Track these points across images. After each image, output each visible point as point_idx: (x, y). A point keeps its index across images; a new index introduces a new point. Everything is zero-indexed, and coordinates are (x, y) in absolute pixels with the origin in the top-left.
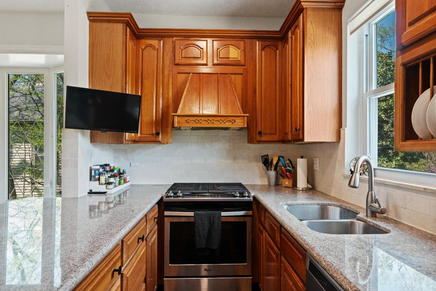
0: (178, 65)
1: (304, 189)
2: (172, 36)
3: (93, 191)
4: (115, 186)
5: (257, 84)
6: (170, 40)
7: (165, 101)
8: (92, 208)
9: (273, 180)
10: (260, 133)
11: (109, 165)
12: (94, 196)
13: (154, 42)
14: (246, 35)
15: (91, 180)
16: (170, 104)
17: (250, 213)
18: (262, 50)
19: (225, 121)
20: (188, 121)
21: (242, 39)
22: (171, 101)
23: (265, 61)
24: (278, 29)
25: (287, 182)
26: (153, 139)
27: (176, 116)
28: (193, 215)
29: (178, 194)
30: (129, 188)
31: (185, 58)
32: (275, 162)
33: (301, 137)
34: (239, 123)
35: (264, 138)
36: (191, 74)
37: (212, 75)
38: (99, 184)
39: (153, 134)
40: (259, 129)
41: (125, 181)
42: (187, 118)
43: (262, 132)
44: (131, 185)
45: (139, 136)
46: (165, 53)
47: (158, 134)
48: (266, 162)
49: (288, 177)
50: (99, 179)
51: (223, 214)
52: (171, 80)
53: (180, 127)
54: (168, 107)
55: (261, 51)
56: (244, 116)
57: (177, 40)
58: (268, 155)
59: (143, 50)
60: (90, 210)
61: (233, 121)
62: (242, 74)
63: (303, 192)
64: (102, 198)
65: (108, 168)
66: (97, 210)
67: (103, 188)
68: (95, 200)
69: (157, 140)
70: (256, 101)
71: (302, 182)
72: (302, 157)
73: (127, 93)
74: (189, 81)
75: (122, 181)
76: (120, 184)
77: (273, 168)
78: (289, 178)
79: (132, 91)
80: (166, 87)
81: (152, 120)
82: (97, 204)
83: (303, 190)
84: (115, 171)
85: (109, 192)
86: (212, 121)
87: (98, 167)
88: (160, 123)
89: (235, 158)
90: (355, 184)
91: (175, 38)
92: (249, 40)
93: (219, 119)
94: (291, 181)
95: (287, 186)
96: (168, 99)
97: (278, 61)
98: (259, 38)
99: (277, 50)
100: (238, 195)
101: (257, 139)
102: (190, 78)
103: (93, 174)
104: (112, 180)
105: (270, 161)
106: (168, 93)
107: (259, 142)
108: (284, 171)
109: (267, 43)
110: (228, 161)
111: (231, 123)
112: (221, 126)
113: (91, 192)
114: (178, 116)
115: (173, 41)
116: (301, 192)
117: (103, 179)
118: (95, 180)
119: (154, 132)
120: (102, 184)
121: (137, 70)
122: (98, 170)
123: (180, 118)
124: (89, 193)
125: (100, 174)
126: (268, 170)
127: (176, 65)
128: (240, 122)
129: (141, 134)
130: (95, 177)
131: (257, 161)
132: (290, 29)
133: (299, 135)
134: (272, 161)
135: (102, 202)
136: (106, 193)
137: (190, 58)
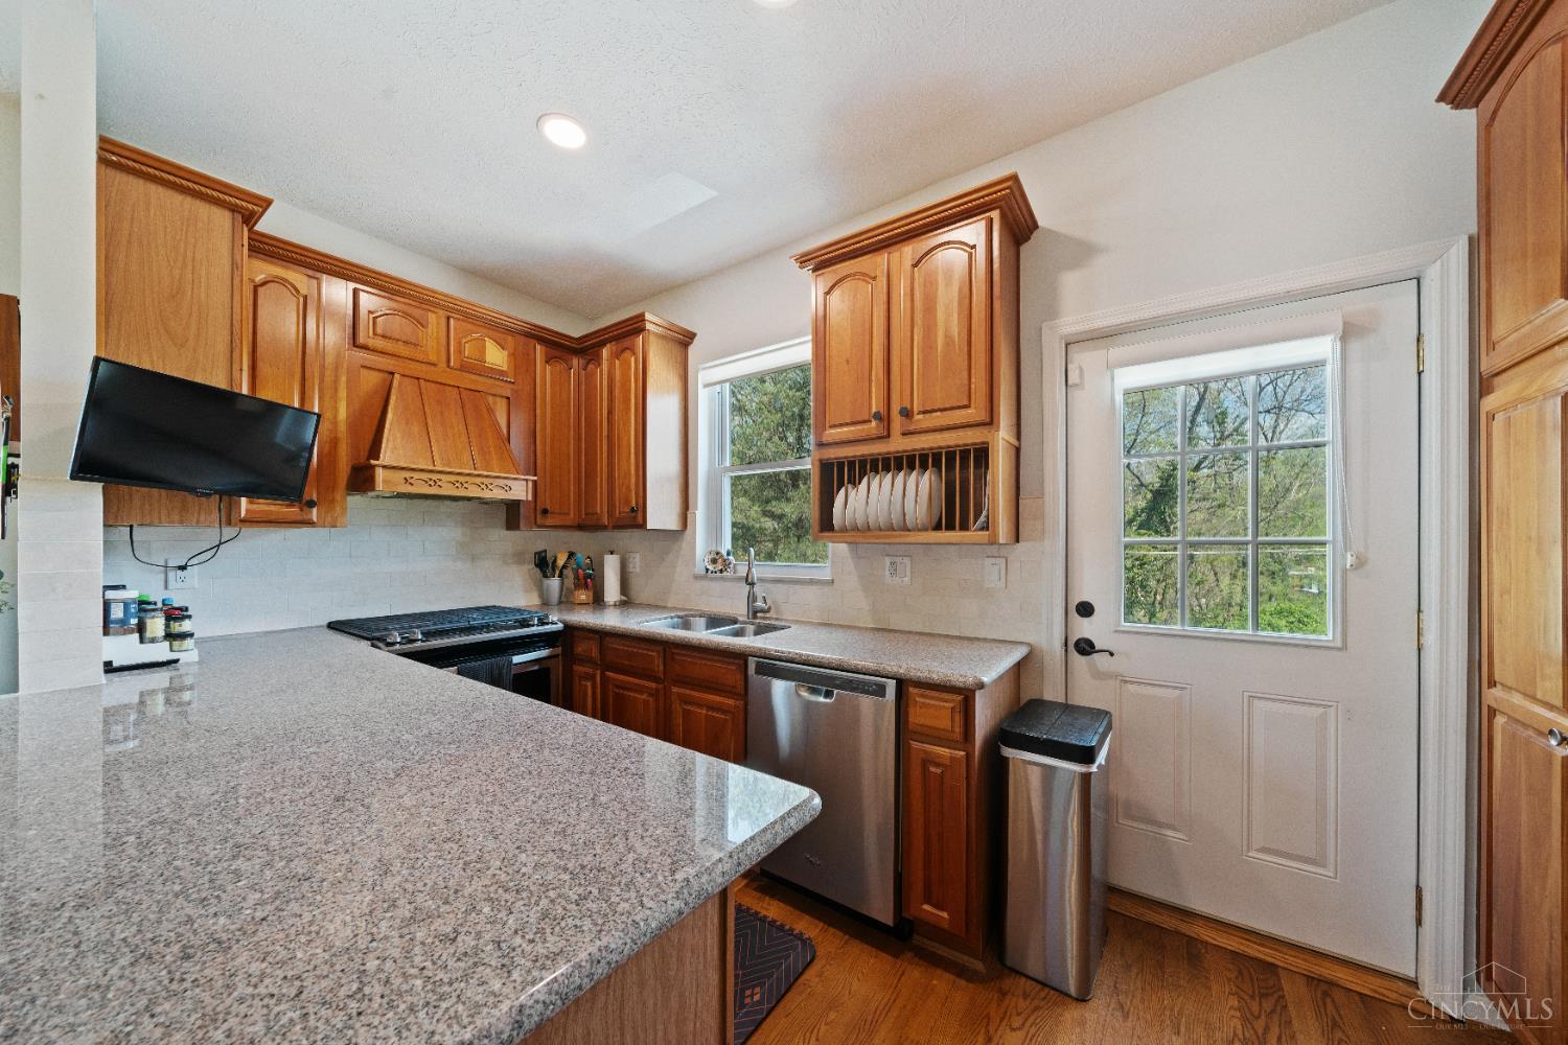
0: (364, 348)
1: (618, 603)
2: (348, 278)
3: (117, 663)
5: (538, 421)
6: (341, 283)
7: (328, 426)
9: (554, 596)
10: (544, 513)
12: (121, 679)
13: (295, 277)
14: (519, 327)
15: (106, 632)
16: (340, 435)
17: (559, 650)
18: (547, 361)
19: (493, 487)
20: (412, 481)
21: (510, 333)
22: (342, 428)
23: (551, 386)
24: (576, 335)
25: (583, 596)
26: (294, 516)
27: (380, 466)
31: (385, 337)
32: (561, 562)
33: (640, 522)
35: (549, 522)
36: (396, 375)
37: (446, 388)
38: (142, 641)
40: (542, 503)
42: (408, 475)
43: (549, 511)
47: (311, 504)
48: (543, 564)
50: (141, 629)
51: (517, 659)
52: (343, 379)
54: (335, 442)
55: (546, 363)
56: (527, 480)
58: (546, 552)
59: (256, 286)
61: (505, 488)
62: (508, 398)
63: (615, 608)
64: (160, 678)
67: (161, 651)
69: (305, 518)
70: (535, 452)
71: (612, 592)
72: (612, 553)
74: (394, 392)
77: (557, 572)
78: (588, 588)
80: (327, 394)
82: (136, 699)
83: (615, 605)
85: (183, 657)
86: (465, 485)
88: (315, 476)
89: (474, 559)
91: (357, 285)
92: (523, 338)
93: (478, 481)
94: (591, 594)
95: (583, 603)
96: (335, 423)
97: (572, 388)
98: (541, 340)
99: (570, 369)
100: (536, 623)
102: (396, 384)
103: (116, 614)
105: (550, 562)
106: (336, 409)
107: (540, 527)
108: (580, 577)
109: (557, 354)
110: (459, 565)
111: (503, 491)
112: (482, 495)
114: (384, 467)
115: (351, 290)
116: (611, 609)
117: (156, 626)
118: (125, 632)
120: (153, 640)
123: (390, 474)
126: (545, 576)
127: (358, 347)
128: (519, 491)
130: (122, 623)
131: (523, 562)
132: (603, 344)
133: (635, 518)
134: (555, 561)
135: (153, 692)
136: (176, 661)
137: (398, 340)
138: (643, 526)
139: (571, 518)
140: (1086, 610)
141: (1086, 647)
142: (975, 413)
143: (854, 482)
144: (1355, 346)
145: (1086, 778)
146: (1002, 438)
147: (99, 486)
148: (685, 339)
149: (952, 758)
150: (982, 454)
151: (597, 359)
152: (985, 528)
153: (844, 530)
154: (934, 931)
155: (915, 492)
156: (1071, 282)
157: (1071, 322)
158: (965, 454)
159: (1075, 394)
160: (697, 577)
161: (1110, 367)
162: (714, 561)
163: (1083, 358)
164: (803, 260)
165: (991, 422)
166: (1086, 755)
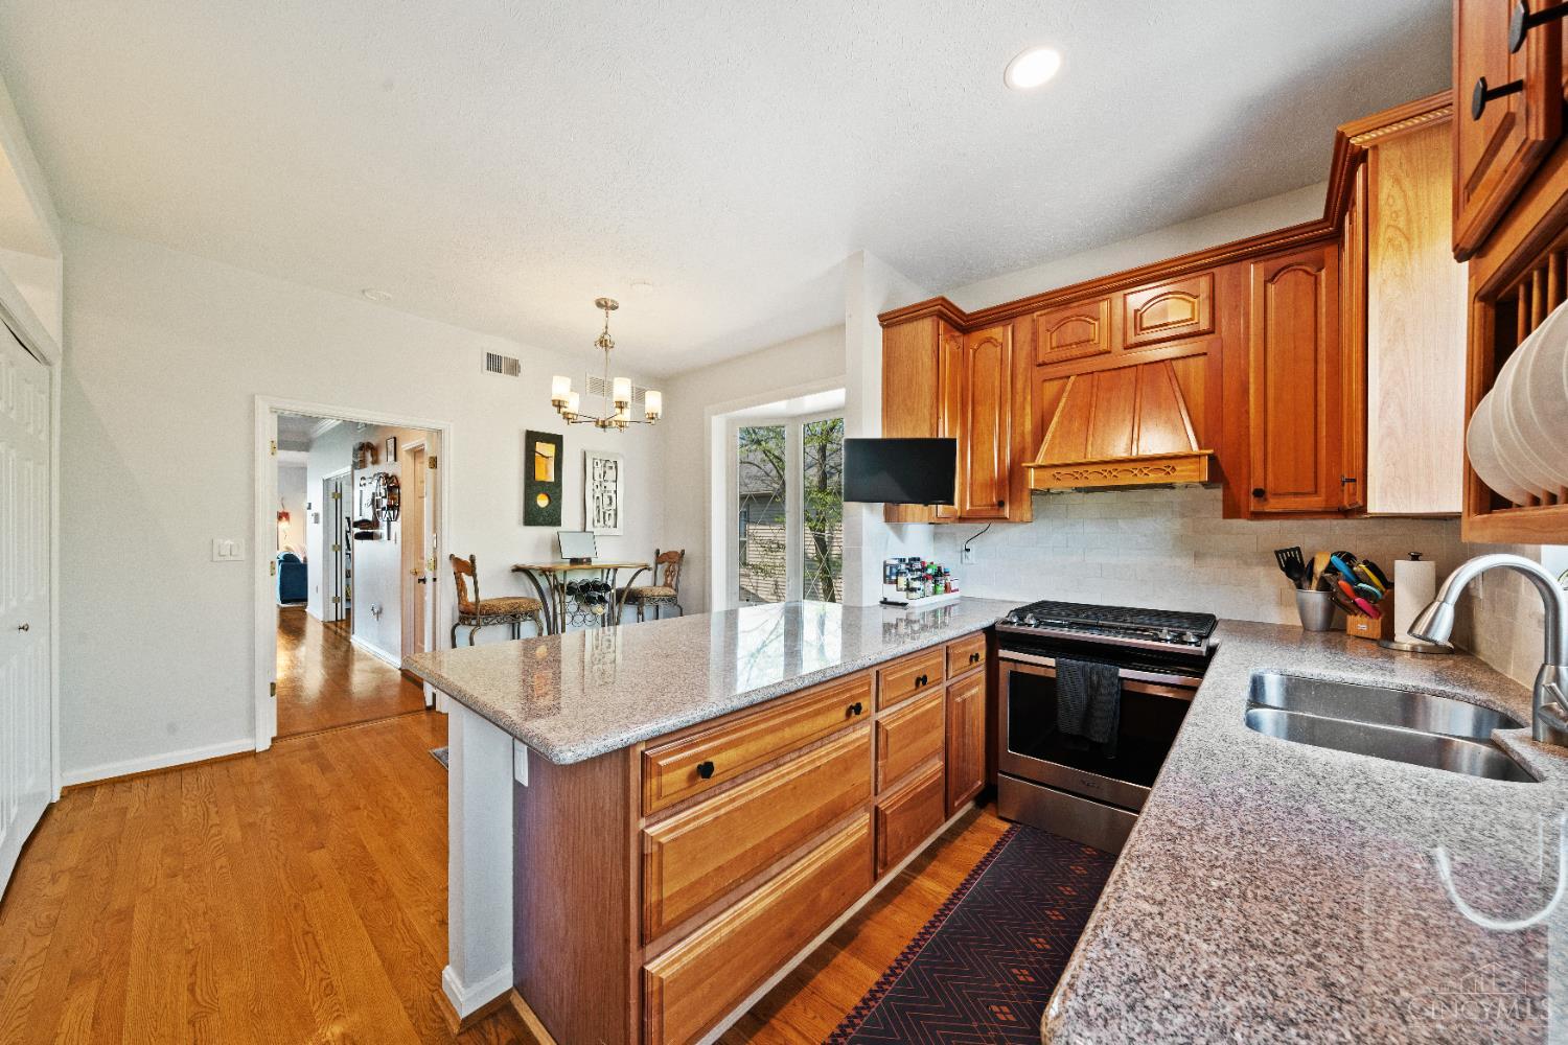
0: (1044, 364)
1: (1420, 649)
2: (1032, 311)
3: (889, 600)
4: (924, 596)
5: (1252, 370)
6: (1028, 318)
7: (1018, 439)
8: (887, 628)
9: (1317, 616)
10: (1260, 494)
11: (919, 559)
12: (890, 609)
13: (996, 332)
14: (1216, 258)
15: (885, 582)
18: (1266, 282)
19: (1145, 471)
20: (1058, 476)
21: (1205, 272)
22: (1028, 438)
23: (1277, 308)
25: (1360, 624)
26: (993, 513)
27: (1031, 467)
28: (1054, 665)
29: (1026, 621)
30: (958, 601)
31: (1058, 347)
32: (1320, 568)
33: (1361, 503)
34: (1188, 473)
35: (1273, 505)
36: (1072, 378)
37: (1122, 371)
38: (897, 590)
39: (992, 505)
40: (1257, 482)
41: (947, 589)
43: (1269, 489)
44: (962, 598)
45: (968, 508)
46: (1018, 345)
47: (1001, 504)
48: (1296, 567)
49: (1365, 612)
50: (896, 582)
51: (1123, 673)
52: (1029, 398)
53: (1049, 490)
54: (1023, 450)
55: (1265, 287)
56: (1200, 456)
57: (1041, 315)
58: (1298, 549)
59: (975, 351)
60: (885, 632)
61: (1169, 470)
62: (1205, 354)
63: (1413, 657)
64: (900, 613)
65: (918, 565)
66: (893, 631)
67: (901, 597)
68: (893, 615)
69: (1001, 514)
70: (1247, 412)
72: (1415, 558)
73: (941, 436)
74: (1065, 394)
75: (941, 588)
76: (935, 592)
77: (1316, 582)
78: (1368, 615)
79: (952, 430)
80: (1018, 412)
81: (992, 479)
82: (894, 622)
83: (1412, 651)
84: (930, 571)
85: (910, 603)
86: (1114, 473)
87: (896, 562)
88: (1007, 482)
90: (1432, 631)
91: (1038, 313)
92: (1228, 269)
93: (1129, 466)
94: (1378, 622)
95: (1363, 635)
96: (1023, 435)
97: (1324, 298)
98: (1256, 256)
99: (1320, 270)
100: (1193, 640)
101: (1252, 509)
102: (1068, 388)
103: (888, 573)
104: (916, 584)
106: (1023, 424)
107: (1257, 516)
108: (1350, 593)
109: (1284, 261)
111: (1162, 474)
112: (1136, 481)
113: (885, 602)
114: (1037, 467)
115: (1033, 321)
116: (1407, 656)
117: (902, 581)
118: (891, 583)
119: (994, 500)
120: (901, 590)
121: (964, 389)
122: (896, 566)
123: (1041, 473)
124: (882, 602)
125: (899, 573)
126: (1300, 587)
127: (1039, 365)
128: (1191, 471)
129: (972, 504)
130: (890, 577)
131: (1267, 563)
134: (1312, 562)
135: (901, 620)
136: (906, 604)
137: (1071, 345)
138: (1363, 509)
147: (882, 505)
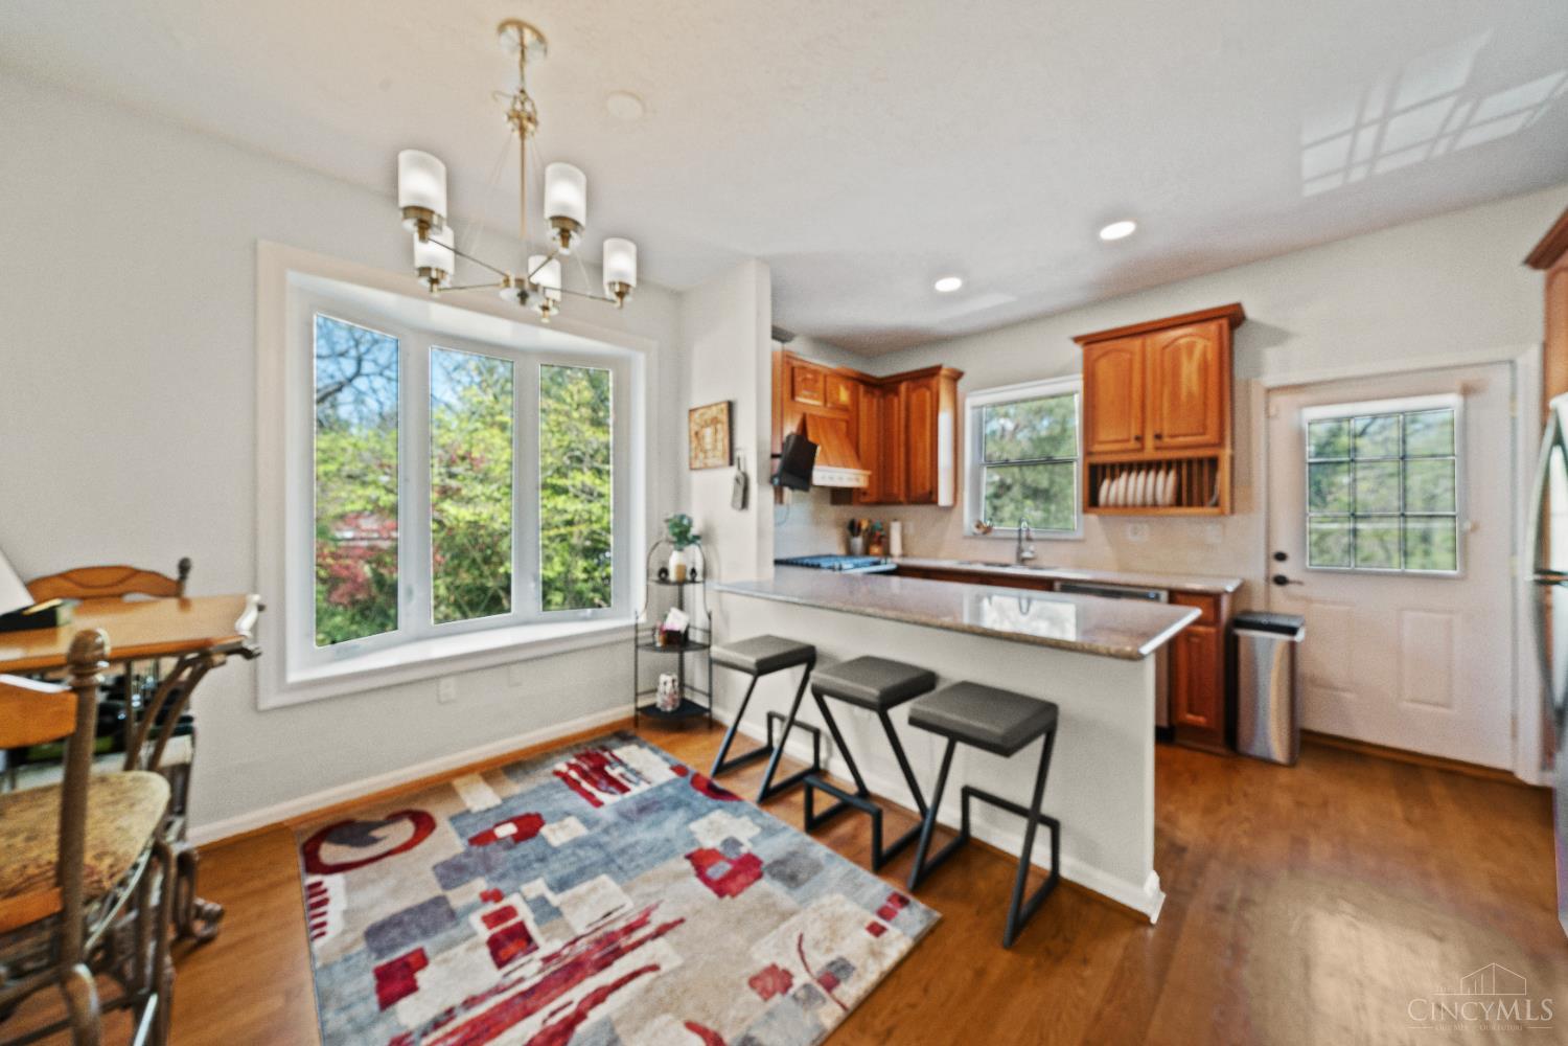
6: (788, 366)
9: (859, 548)
24: (881, 376)
25: (876, 550)
32: (864, 527)
35: (870, 501)
36: (807, 415)
48: (853, 528)
62: (847, 421)
71: (897, 547)
72: (896, 521)
83: (899, 556)
98: (862, 382)
105: (858, 526)
115: (791, 369)
126: (853, 536)
132: (900, 382)
133: (930, 498)
134: (861, 526)
138: (935, 502)
139: (874, 498)
140: (1281, 557)
141: (1281, 581)
142: (1210, 437)
143: (1113, 478)
144: (1473, 400)
145: (1292, 646)
146: (1225, 454)
148: (956, 376)
149: (1207, 634)
150: (1214, 463)
151: (896, 393)
152: (1216, 505)
153: (1107, 506)
154: (1195, 729)
155: (1163, 485)
156: (1271, 355)
157: (1271, 379)
158: (1200, 461)
159: (1275, 424)
160: (965, 537)
161: (1301, 407)
162: (978, 527)
163: (1279, 400)
164: (1077, 340)
165: (1220, 444)
166: (1292, 631)
